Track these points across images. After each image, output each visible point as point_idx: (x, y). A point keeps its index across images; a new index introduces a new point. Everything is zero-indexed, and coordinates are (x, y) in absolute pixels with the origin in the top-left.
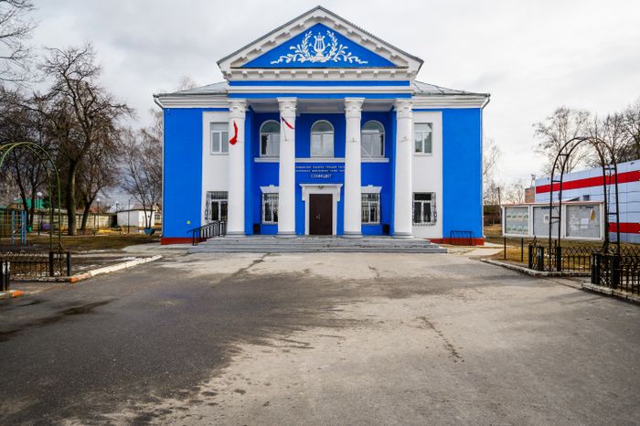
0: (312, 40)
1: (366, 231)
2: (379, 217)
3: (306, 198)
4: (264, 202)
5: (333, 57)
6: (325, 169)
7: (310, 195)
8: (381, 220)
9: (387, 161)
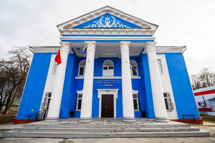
0: (104, 19)
3: (100, 97)
4: (78, 99)
5: (114, 25)
6: (110, 82)
7: (102, 95)
8: (140, 108)
9: (140, 78)
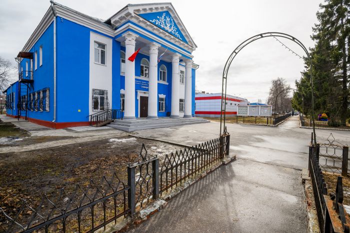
0: (165, 18)
1: (159, 115)
2: (164, 109)
5: (172, 31)
7: (140, 96)
8: (165, 110)
9: (167, 84)
